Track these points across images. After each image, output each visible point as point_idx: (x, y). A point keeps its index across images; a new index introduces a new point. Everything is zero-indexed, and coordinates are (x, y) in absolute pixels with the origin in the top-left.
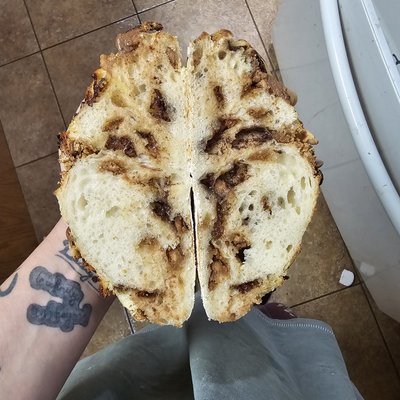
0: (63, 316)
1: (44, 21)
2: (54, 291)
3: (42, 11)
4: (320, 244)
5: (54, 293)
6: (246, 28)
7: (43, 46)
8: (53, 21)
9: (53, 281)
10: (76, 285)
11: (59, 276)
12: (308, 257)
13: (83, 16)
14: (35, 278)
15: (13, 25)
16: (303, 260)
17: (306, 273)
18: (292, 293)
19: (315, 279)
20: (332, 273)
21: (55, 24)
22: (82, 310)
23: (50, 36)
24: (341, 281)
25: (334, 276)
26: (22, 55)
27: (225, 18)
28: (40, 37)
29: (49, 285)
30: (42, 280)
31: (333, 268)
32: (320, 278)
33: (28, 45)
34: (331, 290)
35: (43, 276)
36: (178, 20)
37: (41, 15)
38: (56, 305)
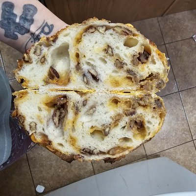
0: (9, 23)
1: (179, 47)
2: (22, 18)
3: (183, 46)
4: (59, 176)
5: (21, 18)
6: (169, 144)
7: (167, 45)
8: (179, 51)
9: (29, 17)
10: (28, 31)
11: (32, 21)
12: (53, 169)
13: (179, 66)
14: (30, 7)
15: (178, 32)
16: (51, 166)
17: (45, 168)
18: (35, 160)
19: (41, 172)
20: (43, 181)
21: (177, 52)
22: (14, 34)
23: (171, 49)
24: (39, 186)
25: (42, 182)
26: (164, 35)
27: (174, 134)
28: (172, 44)
29: (26, 15)
30: (29, 11)
31: (46, 182)
32: (41, 175)
33: (168, 39)
34: (34, 180)
35: (32, 12)
36: (175, 111)
37: (182, 46)
38: (14, 18)
